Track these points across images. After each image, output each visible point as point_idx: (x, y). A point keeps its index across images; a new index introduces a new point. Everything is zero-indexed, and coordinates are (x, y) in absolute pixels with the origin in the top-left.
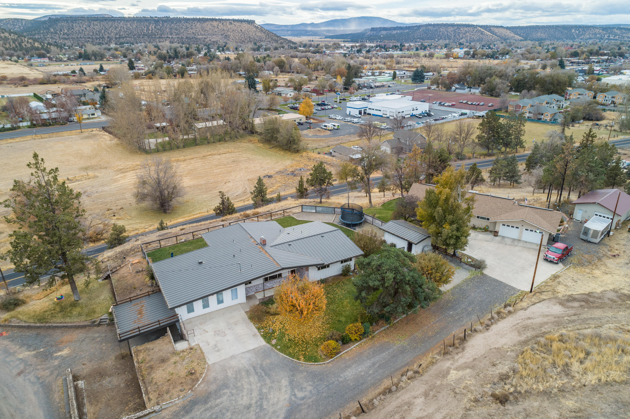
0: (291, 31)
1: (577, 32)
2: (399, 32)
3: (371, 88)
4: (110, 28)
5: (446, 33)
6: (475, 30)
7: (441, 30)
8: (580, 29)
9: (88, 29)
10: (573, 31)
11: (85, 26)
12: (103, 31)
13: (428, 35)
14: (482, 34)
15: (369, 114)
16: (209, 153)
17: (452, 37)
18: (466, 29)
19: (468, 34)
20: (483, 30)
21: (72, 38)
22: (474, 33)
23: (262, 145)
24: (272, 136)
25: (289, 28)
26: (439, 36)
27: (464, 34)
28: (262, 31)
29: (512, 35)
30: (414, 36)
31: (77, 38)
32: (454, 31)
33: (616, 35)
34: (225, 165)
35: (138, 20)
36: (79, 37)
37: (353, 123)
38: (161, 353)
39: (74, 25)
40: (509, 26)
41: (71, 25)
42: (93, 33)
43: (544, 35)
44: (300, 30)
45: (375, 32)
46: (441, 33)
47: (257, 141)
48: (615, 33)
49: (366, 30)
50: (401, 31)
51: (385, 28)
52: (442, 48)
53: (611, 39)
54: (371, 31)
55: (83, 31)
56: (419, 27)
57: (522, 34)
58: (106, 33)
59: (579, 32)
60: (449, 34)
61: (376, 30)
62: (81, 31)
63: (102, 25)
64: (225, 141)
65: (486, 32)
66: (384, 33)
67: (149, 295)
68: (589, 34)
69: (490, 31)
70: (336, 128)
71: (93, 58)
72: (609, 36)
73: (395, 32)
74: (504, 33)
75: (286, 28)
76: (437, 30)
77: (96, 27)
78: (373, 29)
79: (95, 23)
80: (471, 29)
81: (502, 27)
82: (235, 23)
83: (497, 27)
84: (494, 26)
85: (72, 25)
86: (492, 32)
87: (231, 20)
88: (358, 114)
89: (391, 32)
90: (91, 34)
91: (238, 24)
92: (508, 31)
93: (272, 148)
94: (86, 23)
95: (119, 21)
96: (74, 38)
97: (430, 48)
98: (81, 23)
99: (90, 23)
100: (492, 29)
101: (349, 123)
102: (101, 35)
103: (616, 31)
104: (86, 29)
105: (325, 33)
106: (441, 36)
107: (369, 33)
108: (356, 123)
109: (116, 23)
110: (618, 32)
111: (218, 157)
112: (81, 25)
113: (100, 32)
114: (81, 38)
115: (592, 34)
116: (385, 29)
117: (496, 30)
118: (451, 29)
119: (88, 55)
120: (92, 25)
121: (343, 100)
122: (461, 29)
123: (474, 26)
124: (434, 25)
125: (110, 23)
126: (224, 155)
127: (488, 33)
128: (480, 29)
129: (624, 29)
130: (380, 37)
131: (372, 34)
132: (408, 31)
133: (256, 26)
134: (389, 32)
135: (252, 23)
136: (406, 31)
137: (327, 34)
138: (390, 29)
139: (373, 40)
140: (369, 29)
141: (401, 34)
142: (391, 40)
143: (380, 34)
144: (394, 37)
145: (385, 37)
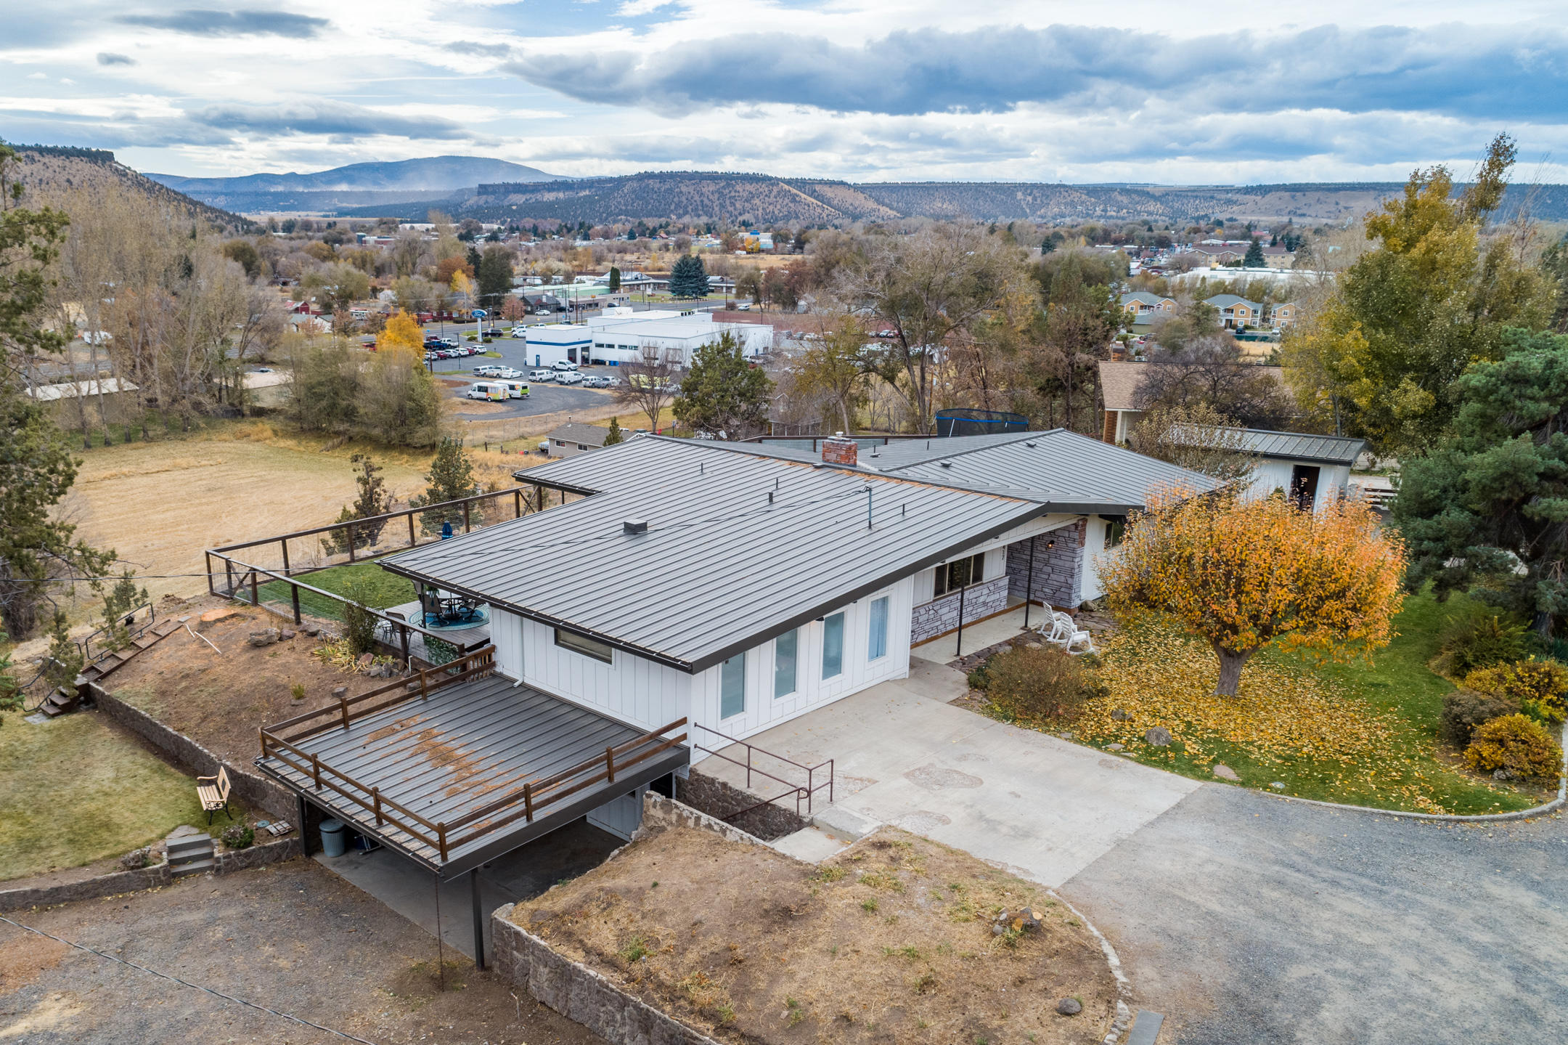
0: (226, 194)
1: (1030, 198)
2: (561, 195)
3: (561, 310)
5: (697, 198)
6: (775, 189)
7: (684, 189)
8: (1036, 191)
10: (1020, 195)
13: (648, 203)
14: (794, 200)
15: (598, 362)
16: (107, 473)
17: (717, 209)
18: (749, 187)
19: (756, 201)
20: (794, 191)
22: (772, 199)
23: (290, 443)
24: (333, 406)
25: (218, 188)
26: (678, 205)
27: (747, 201)
29: (871, 204)
30: (608, 207)
32: (718, 191)
33: (1120, 209)
34: (184, 500)
37: (562, 383)
40: (860, 182)
43: (950, 207)
44: (257, 194)
45: (491, 199)
46: (684, 199)
47: (269, 433)
48: (1117, 202)
50: (570, 194)
51: (520, 185)
52: (698, 234)
53: (1112, 217)
54: (479, 193)
56: (620, 182)
57: (895, 205)
59: (1035, 199)
60: (706, 201)
61: (494, 193)
64: (149, 440)
65: (803, 196)
66: (519, 199)
68: (1058, 204)
69: (813, 193)
70: (517, 393)
72: (1105, 210)
73: (549, 197)
74: (850, 201)
75: (208, 188)
76: (670, 191)
78: (483, 189)
80: (764, 188)
81: (842, 183)
82: (46, 160)
83: (831, 183)
84: (821, 182)
86: (819, 197)
87: (31, 148)
88: (566, 360)
89: (539, 196)
91: (56, 162)
92: (861, 196)
93: (334, 447)
97: (668, 233)
100: (818, 188)
101: (550, 385)
103: (1119, 198)
105: (336, 201)
106: (686, 207)
107: (473, 201)
108: (570, 383)
110: (1124, 199)
111: (145, 480)
115: (1066, 204)
116: (520, 189)
117: (829, 192)
118: (709, 188)
121: (493, 334)
122: (738, 188)
123: (770, 179)
124: (662, 177)
126: (164, 475)
127: (810, 199)
128: (786, 187)
129: (1136, 192)
130: (508, 211)
131: (481, 202)
132: (587, 192)
133: (117, 169)
134: (533, 198)
135: (104, 162)
136: (582, 194)
137: (344, 205)
138: (537, 188)
139: (489, 219)
140: (470, 190)
141: (569, 203)
142: (545, 218)
143: (506, 203)
144: (550, 208)
145: (525, 210)
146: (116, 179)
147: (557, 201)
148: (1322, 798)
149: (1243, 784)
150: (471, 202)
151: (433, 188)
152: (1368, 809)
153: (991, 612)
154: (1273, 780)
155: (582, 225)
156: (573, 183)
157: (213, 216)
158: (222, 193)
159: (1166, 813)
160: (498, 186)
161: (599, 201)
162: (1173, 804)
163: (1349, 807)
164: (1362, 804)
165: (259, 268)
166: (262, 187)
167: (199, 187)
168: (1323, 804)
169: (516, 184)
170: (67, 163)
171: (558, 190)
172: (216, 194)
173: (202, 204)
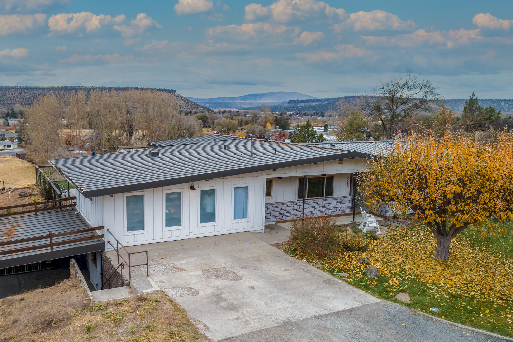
0: (209, 103)
2: (317, 104)
4: (39, 95)
8: (509, 102)
9: (19, 96)
11: (16, 94)
12: (32, 98)
21: (3, 104)
25: (207, 102)
28: (182, 99)
30: (332, 107)
31: (8, 104)
35: (66, 89)
36: (10, 103)
38: (46, 308)
39: (7, 93)
41: (4, 93)
42: (23, 99)
44: (218, 103)
45: (293, 105)
49: (283, 103)
50: (320, 103)
54: (289, 103)
55: (14, 97)
56: (338, 99)
58: (35, 100)
59: (509, 105)
61: (294, 103)
62: (12, 98)
63: (32, 93)
66: (303, 105)
67: (36, 211)
71: (19, 115)
73: (313, 104)
75: (204, 101)
77: (26, 95)
78: (290, 102)
79: (26, 91)
82: (157, 92)
85: (6, 93)
89: (309, 104)
90: (21, 100)
91: (159, 93)
94: (19, 91)
95: (48, 90)
96: (5, 104)
98: (14, 91)
99: (22, 91)
102: (30, 101)
104: (17, 96)
105: (242, 105)
107: (287, 105)
109: (45, 91)
112: (13, 93)
113: (29, 99)
114: (11, 103)
119: (15, 114)
120: (23, 93)
125: (40, 91)
130: (298, 108)
131: (289, 106)
132: (326, 102)
133: (176, 95)
134: (307, 104)
135: (173, 93)
136: (324, 103)
137: (245, 107)
138: (308, 101)
139: (291, 111)
140: (286, 102)
141: (319, 106)
142: (310, 111)
143: (298, 106)
144: (313, 108)
145: (303, 108)
146: (175, 98)
147: (316, 105)
148: (462, 322)
149: (409, 305)
150: (286, 106)
151: (274, 102)
152: (495, 335)
153: (340, 213)
154: (433, 306)
155: (322, 113)
156: (322, 99)
157: (202, 109)
158: (208, 103)
159: (338, 313)
160: (296, 100)
161: (330, 105)
162: (348, 307)
163: (480, 331)
164: (492, 331)
165: (208, 122)
166: (220, 101)
167: (201, 101)
168: (460, 325)
169: (302, 100)
170: (162, 94)
171: (316, 102)
172: (206, 103)
173: (199, 105)
